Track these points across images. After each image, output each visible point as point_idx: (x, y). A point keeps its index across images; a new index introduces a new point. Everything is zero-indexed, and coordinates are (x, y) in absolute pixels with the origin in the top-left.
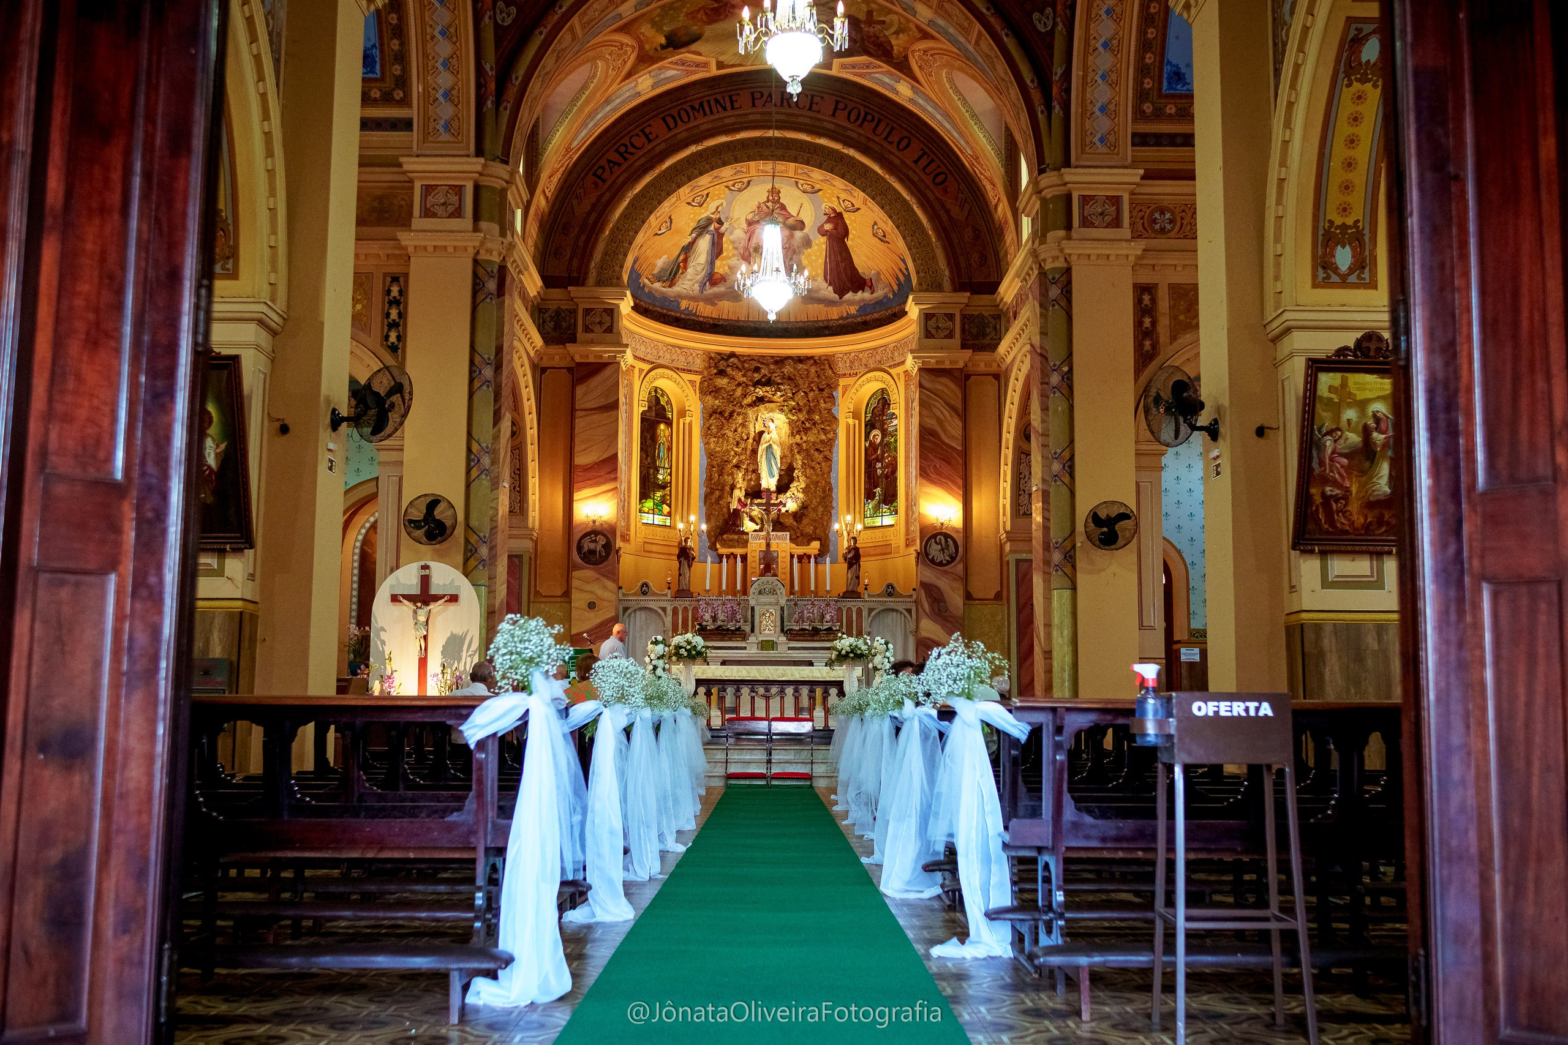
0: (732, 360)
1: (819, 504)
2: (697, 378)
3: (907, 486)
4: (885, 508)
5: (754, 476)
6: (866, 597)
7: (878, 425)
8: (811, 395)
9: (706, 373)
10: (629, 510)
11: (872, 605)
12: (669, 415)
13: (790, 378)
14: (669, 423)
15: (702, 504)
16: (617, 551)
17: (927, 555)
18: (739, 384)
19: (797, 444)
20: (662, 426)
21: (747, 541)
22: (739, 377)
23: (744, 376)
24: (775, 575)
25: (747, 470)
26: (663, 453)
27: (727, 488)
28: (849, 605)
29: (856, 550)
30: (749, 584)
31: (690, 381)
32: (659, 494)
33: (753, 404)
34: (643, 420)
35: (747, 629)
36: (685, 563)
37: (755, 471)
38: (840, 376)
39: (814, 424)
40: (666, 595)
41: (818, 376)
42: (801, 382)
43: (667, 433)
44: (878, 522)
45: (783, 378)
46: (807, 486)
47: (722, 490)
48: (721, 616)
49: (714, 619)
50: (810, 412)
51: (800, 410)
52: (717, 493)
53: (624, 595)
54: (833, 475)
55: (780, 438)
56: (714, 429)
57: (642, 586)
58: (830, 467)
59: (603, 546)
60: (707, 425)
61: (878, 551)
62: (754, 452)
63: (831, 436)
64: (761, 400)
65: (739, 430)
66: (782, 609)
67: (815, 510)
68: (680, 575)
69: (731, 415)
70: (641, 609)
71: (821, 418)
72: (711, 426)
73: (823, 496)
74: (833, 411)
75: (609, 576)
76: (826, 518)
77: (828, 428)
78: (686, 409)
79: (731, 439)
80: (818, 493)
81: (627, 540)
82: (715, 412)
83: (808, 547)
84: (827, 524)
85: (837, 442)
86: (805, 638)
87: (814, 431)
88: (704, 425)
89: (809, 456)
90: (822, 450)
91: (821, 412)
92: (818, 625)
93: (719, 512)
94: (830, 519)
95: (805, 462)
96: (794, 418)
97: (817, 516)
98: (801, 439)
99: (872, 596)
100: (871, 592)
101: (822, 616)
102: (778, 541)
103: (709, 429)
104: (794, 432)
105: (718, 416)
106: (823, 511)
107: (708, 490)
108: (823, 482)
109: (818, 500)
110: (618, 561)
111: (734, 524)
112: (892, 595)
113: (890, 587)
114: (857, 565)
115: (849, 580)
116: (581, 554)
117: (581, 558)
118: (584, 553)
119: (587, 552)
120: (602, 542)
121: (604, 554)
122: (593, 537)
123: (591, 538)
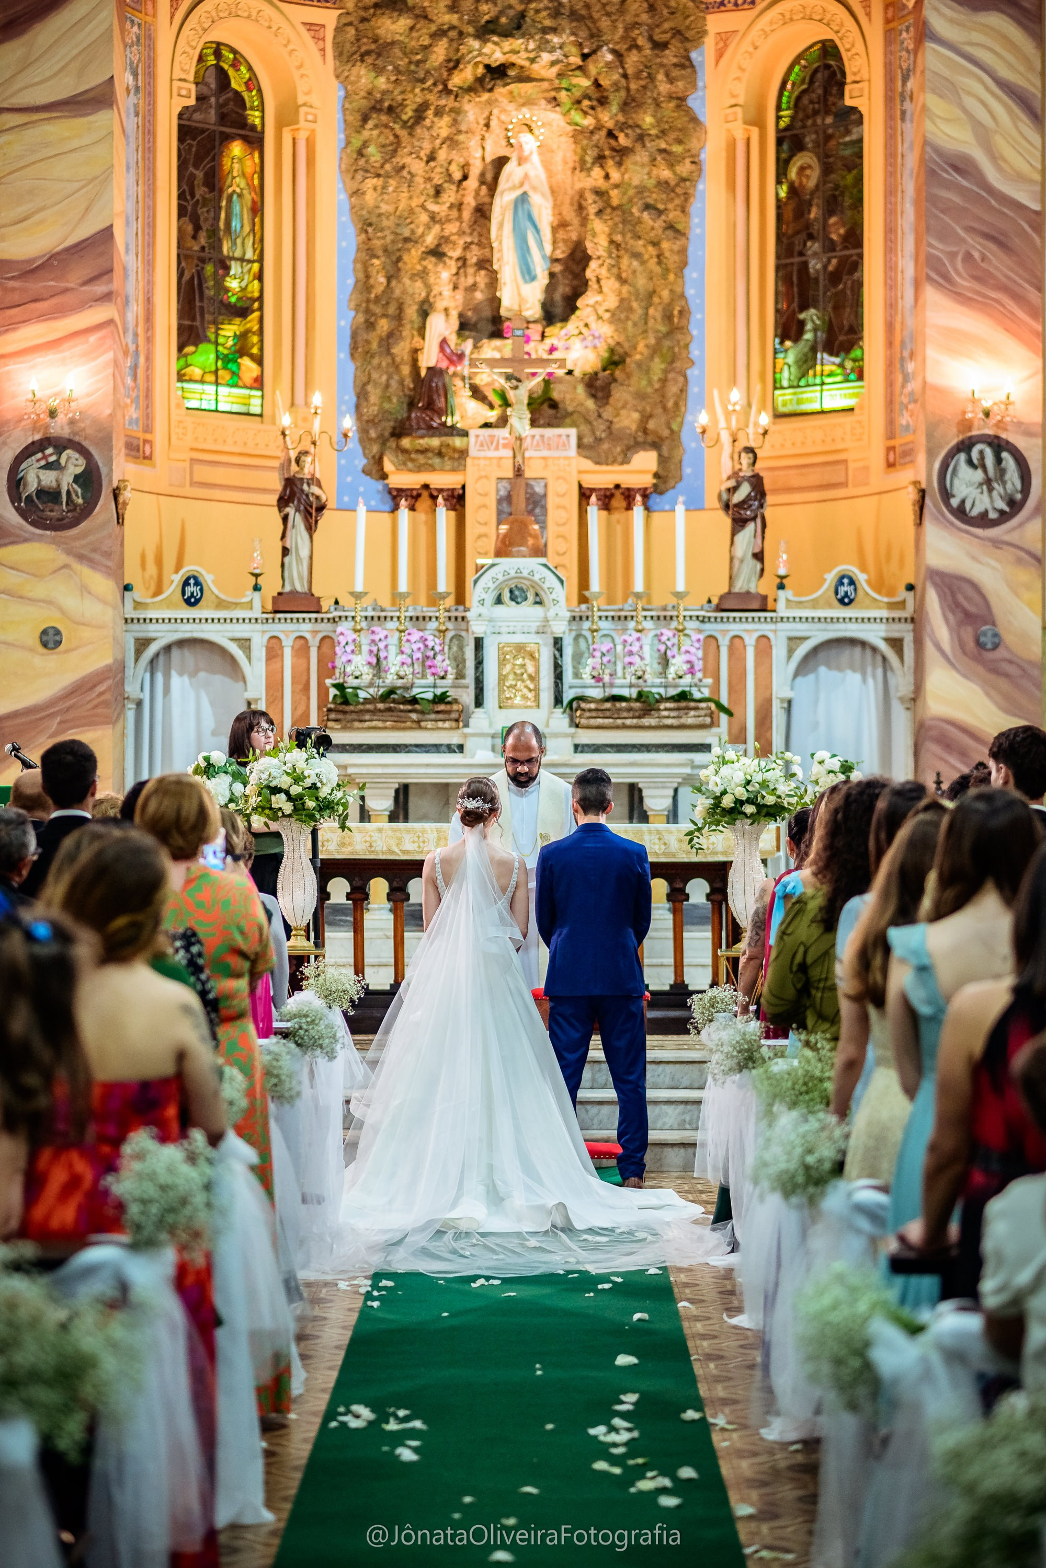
1: (655, 350)
2: (329, 18)
3: (891, 306)
4: (828, 363)
5: (482, 278)
6: (782, 610)
7: (809, 140)
8: (632, 59)
9: (350, 2)
10: (149, 379)
11: (799, 629)
12: (254, 117)
13: (574, 15)
14: (254, 140)
15: (344, 355)
16: (116, 494)
17: (946, 495)
18: (441, 32)
19: (599, 193)
20: (237, 149)
21: (463, 454)
22: (439, 9)
24: (539, 551)
25: (463, 261)
26: (240, 220)
27: (411, 312)
28: (735, 629)
29: (757, 482)
30: (470, 576)
31: (310, 26)
32: (229, 331)
33: (479, 86)
34: (185, 132)
35: (467, 697)
36: (297, 519)
37: (485, 264)
38: (709, 8)
39: (641, 138)
40: (250, 605)
41: (652, 9)
42: (604, 22)
43: (250, 164)
44: (812, 399)
45: (557, 10)
46: (624, 305)
47: (399, 318)
48: (394, 664)
49: (378, 666)
50: (630, 104)
51: (603, 101)
52: (384, 325)
53: (137, 605)
54: (690, 274)
55: (550, 174)
56: (374, 153)
57: (186, 583)
58: (683, 251)
59: (77, 479)
60: (357, 143)
61: (814, 477)
62: (482, 213)
63: (684, 168)
64: (498, 74)
65: (442, 155)
66: (558, 643)
67: (643, 366)
68: (285, 551)
69: (420, 112)
70: (181, 643)
71: (659, 122)
72: (365, 145)
73: (664, 329)
74: (692, 102)
75: (97, 557)
76: (673, 389)
77: (677, 149)
78: (300, 100)
79: (419, 180)
80: (651, 322)
81: (145, 458)
82: (376, 108)
83: (625, 467)
84: (676, 404)
85: (700, 187)
86: (619, 722)
87: (641, 156)
88: (348, 143)
89: (629, 223)
90: (661, 206)
91: (658, 105)
92: (654, 685)
93: (390, 377)
94: (683, 391)
95: (618, 238)
96: (589, 122)
97: (650, 383)
98: (607, 177)
99: (800, 605)
100: (795, 595)
101: (665, 662)
102: (545, 453)
103: (360, 153)
104: (589, 159)
105: (384, 118)
106: (666, 372)
107: (361, 318)
108: (665, 294)
109: (652, 341)
110: (121, 520)
111: (430, 406)
112: (851, 601)
113: (846, 581)
114: (759, 520)
115: (736, 563)
116: (19, 500)
117: (20, 510)
118: (29, 499)
119: (34, 495)
120: (76, 466)
121: (80, 501)
122: (51, 455)
123: (45, 457)
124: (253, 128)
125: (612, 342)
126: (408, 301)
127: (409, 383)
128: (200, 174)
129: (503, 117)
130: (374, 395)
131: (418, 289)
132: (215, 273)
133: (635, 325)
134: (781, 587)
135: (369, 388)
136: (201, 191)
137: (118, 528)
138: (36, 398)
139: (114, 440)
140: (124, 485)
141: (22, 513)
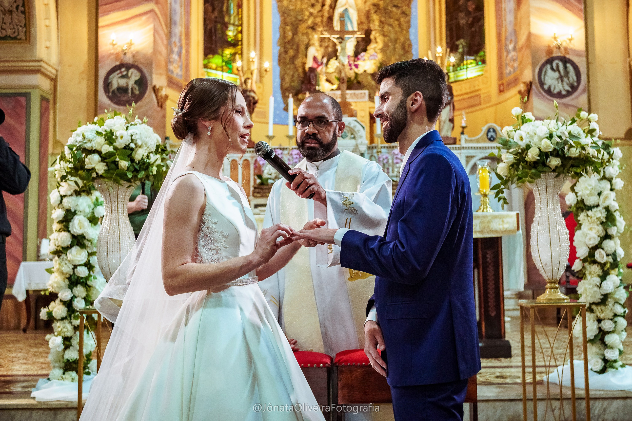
4: (470, 59)
6: (463, 144)
11: (471, 152)
17: (542, 84)
19: (374, 5)
27: (302, 48)
29: (450, 88)
32: (228, 51)
44: (463, 74)
46: (386, 45)
47: (297, 50)
52: (291, 52)
54: (412, 30)
55: (357, 4)
58: (409, 22)
59: (136, 82)
61: (466, 104)
80: (397, 50)
89: (387, 13)
90: (400, 5)
93: (294, 73)
95: (383, 19)
99: (471, 141)
100: (469, 136)
102: (356, 100)
107: (282, 50)
108: (402, 39)
109: (397, 57)
110: (160, 104)
111: (309, 82)
112: (494, 139)
113: (491, 130)
114: (451, 104)
115: (442, 124)
116: (109, 92)
117: (109, 97)
118: (113, 92)
119: (116, 90)
120: (136, 76)
121: (137, 92)
122: (124, 71)
123: (121, 72)
126: (301, 43)
127: (302, 75)
130: (288, 79)
131: (305, 39)
132: (222, 29)
133: (390, 52)
134: (462, 133)
135: (286, 76)
137: (159, 109)
138: (114, 43)
139: (154, 65)
140: (161, 88)
141: (110, 98)
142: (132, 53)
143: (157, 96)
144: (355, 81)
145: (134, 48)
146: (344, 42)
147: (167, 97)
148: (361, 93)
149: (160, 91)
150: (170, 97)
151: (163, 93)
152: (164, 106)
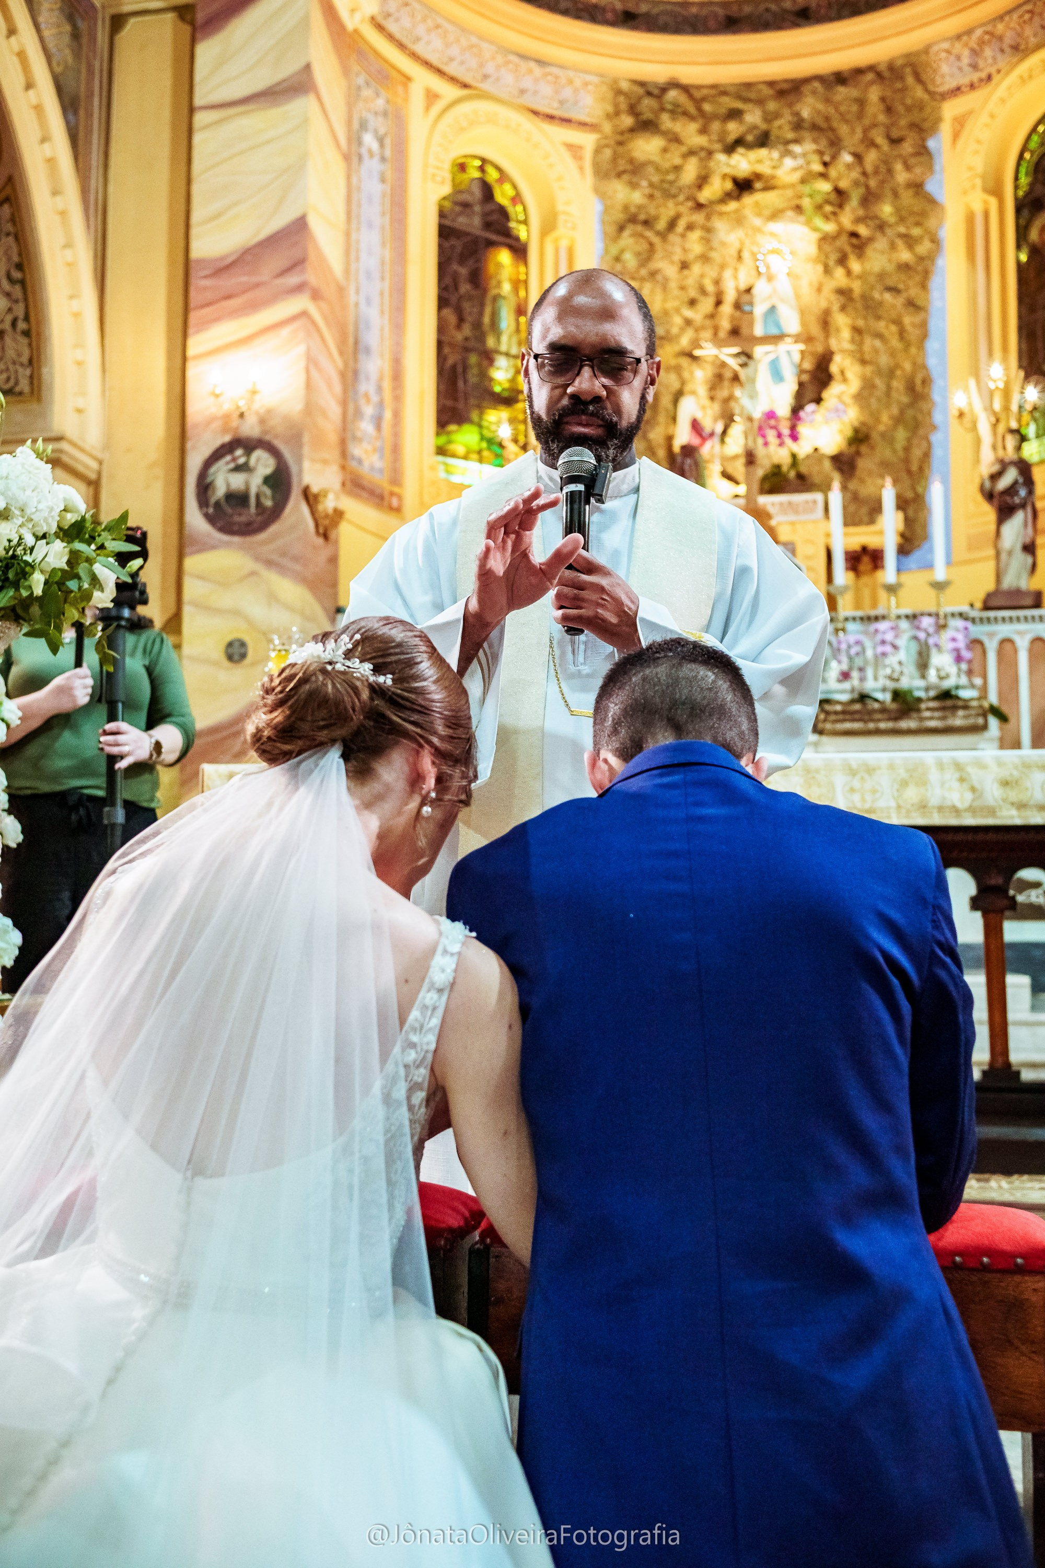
0: (672, 94)
1: (899, 420)
2: (588, 141)
8: (871, 157)
9: (607, 128)
12: (519, 229)
13: (815, 127)
14: (520, 251)
18: (691, 153)
19: (841, 292)
20: (503, 255)
22: (690, 133)
23: (703, 131)
26: (506, 321)
27: (666, 400)
28: (1005, 629)
29: (1024, 468)
31: (570, 147)
33: (728, 197)
34: (449, 232)
38: (944, 96)
39: (881, 227)
41: (889, 110)
42: (843, 130)
43: (515, 272)
45: (798, 125)
46: (868, 386)
50: (869, 198)
51: (844, 202)
54: (932, 345)
56: (630, 260)
58: (924, 325)
59: (267, 480)
60: (614, 251)
63: (924, 248)
64: (743, 186)
65: (696, 269)
67: (888, 438)
69: (672, 224)
71: (898, 210)
72: (622, 251)
73: (905, 399)
74: (931, 187)
75: (285, 562)
76: (917, 453)
77: (916, 232)
78: (560, 207)
79: (673, 285)
80: (894, 394)
81: (391, 508)
82: (633, 219)
83: (872, 528)
84: (921, 469)
85: (940, 262)
86: (871, 726)
87: (881, 243)
88: (606, 251)
89: (870, 307)
90: (901, 286)
91: (896, 194)
92: (911, 682)
94: (927, 455)
95: (860, 323)
96: (830, 227)
97: (894, 451)
98: (849, 273)
101: (923, 665)
102: (792, 518)
103: (617, 259)
104: (831, 263)
105: (639, 228)
106: (909, 440)
108: (908, 366)
109: (895, 411)
110: (321, 530)
114: (1029, 509)
115: (1004, 557)
116: (207, 506)
117: (207, 517)
118: (217, 504)
119: (223, 502)
120: (266, 466)
121: (268, 503)
122: (240, 457)
123: (234, 460)
124: (517, 239)
125: (856, 424)
128: (463, 271)
129: (755, 249)
131: (673, 381)
132: (479, 365)
133: (879, 400)
136: (465, 288)
137: (320, 541)
138: (217, 391)
139: (306, 438)
140: (325, 493)
141: (211, 519)
142: (257, 413)
143: (313, 512)
144: (792, 474)
145: (262, 403)
146: (751, 363)
147: (338, 514)
148: (807, 502)
149: (321, 499)
150: (348, 516)
151: (329, 504)
152: (332, 535)
